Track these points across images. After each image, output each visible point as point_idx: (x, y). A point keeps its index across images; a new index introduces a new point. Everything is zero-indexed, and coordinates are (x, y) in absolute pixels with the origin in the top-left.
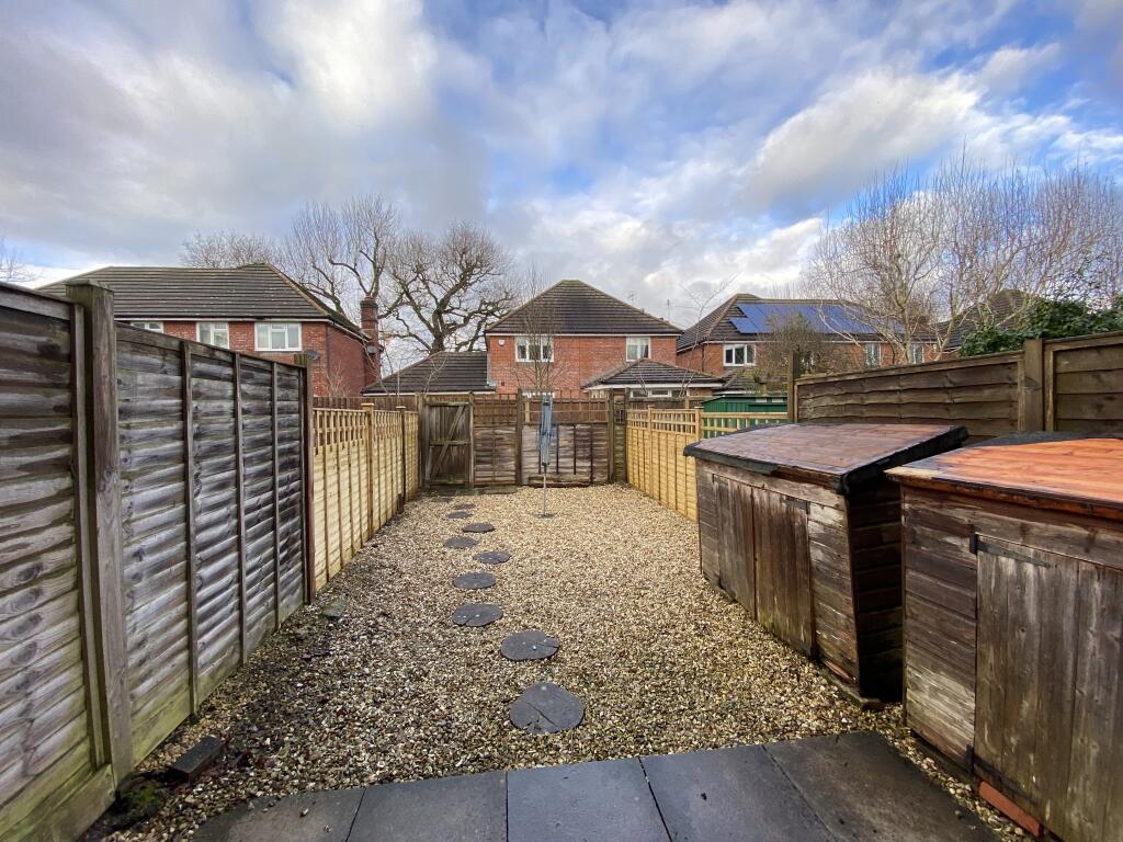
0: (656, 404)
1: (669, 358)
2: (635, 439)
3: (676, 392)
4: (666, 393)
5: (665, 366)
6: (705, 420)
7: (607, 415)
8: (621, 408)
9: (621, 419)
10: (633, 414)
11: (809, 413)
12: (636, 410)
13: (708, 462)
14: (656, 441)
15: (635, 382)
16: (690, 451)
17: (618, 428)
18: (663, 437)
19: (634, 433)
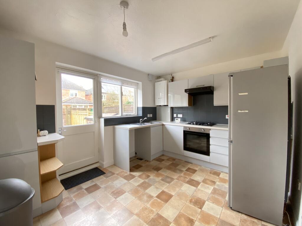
0: (79, 109)
1: (83, 97)
2: (74, 118)
3: (85, 106)
4: (82, 106)
5: (82, 99)
6: (90, 113)
7: (65, 112)
8: (69, 110)
9: (70, 113)
10: (73, 112)
11: (105, 112)
12: (74, 111)
13: (88, 120)
14: (79, 118)
15: (73, 103)
16: (85, 118)
17: (69, 115)
18: (81, 117)
19: (73, 116)
